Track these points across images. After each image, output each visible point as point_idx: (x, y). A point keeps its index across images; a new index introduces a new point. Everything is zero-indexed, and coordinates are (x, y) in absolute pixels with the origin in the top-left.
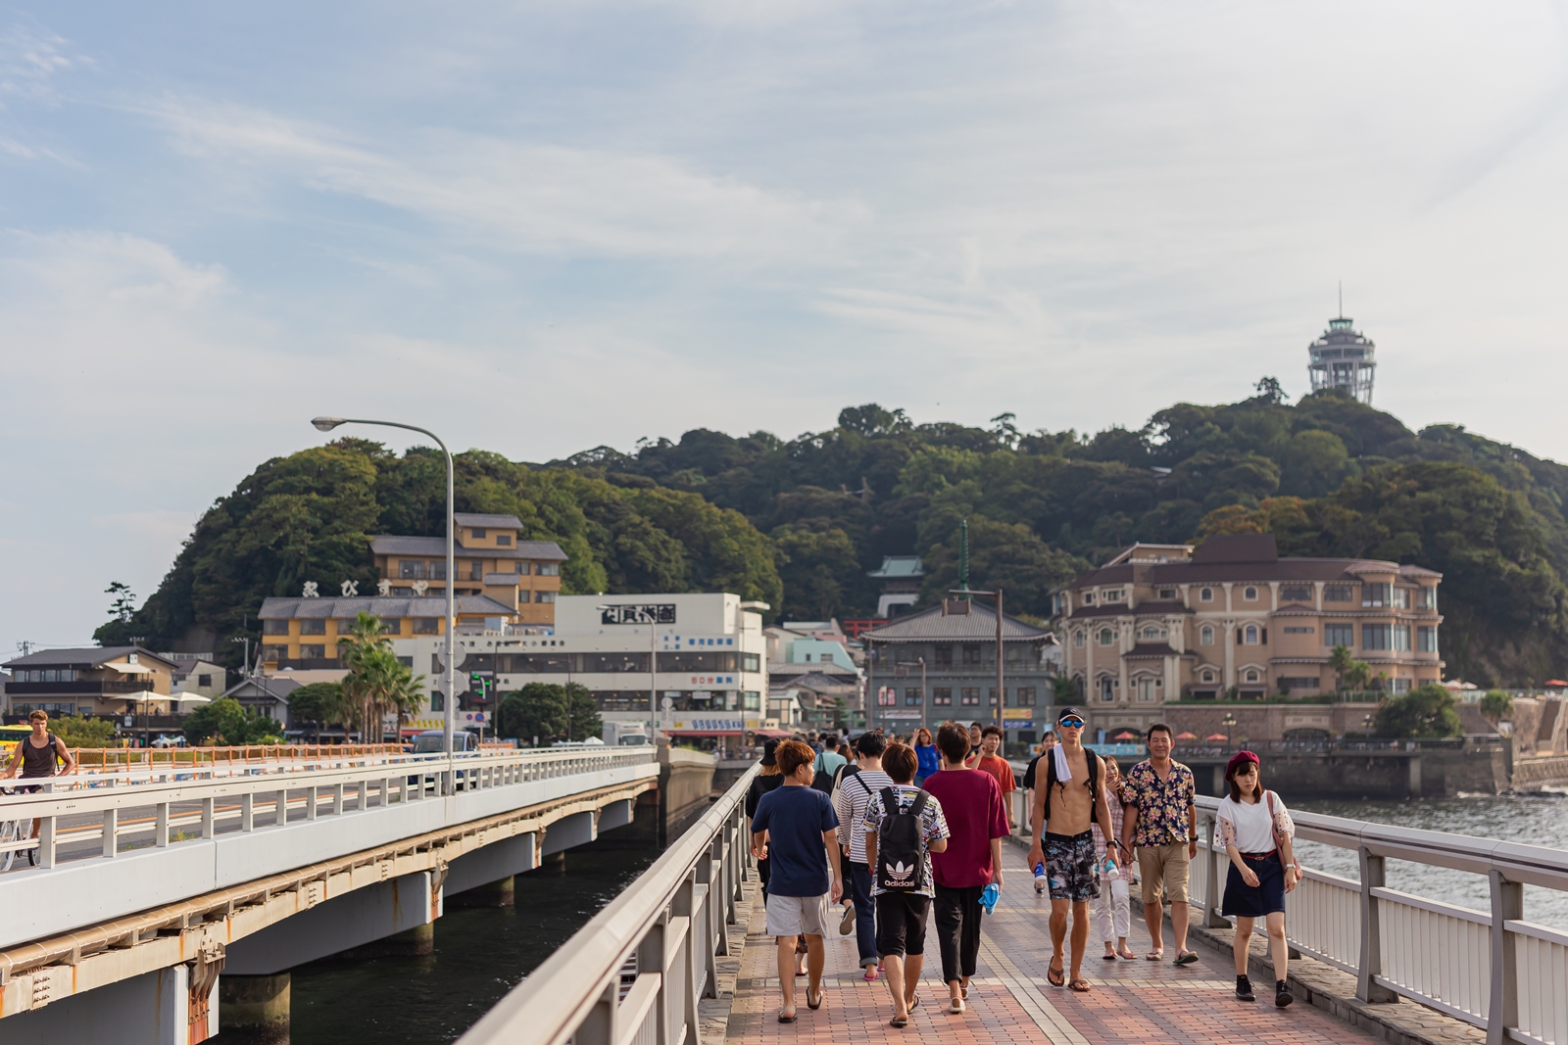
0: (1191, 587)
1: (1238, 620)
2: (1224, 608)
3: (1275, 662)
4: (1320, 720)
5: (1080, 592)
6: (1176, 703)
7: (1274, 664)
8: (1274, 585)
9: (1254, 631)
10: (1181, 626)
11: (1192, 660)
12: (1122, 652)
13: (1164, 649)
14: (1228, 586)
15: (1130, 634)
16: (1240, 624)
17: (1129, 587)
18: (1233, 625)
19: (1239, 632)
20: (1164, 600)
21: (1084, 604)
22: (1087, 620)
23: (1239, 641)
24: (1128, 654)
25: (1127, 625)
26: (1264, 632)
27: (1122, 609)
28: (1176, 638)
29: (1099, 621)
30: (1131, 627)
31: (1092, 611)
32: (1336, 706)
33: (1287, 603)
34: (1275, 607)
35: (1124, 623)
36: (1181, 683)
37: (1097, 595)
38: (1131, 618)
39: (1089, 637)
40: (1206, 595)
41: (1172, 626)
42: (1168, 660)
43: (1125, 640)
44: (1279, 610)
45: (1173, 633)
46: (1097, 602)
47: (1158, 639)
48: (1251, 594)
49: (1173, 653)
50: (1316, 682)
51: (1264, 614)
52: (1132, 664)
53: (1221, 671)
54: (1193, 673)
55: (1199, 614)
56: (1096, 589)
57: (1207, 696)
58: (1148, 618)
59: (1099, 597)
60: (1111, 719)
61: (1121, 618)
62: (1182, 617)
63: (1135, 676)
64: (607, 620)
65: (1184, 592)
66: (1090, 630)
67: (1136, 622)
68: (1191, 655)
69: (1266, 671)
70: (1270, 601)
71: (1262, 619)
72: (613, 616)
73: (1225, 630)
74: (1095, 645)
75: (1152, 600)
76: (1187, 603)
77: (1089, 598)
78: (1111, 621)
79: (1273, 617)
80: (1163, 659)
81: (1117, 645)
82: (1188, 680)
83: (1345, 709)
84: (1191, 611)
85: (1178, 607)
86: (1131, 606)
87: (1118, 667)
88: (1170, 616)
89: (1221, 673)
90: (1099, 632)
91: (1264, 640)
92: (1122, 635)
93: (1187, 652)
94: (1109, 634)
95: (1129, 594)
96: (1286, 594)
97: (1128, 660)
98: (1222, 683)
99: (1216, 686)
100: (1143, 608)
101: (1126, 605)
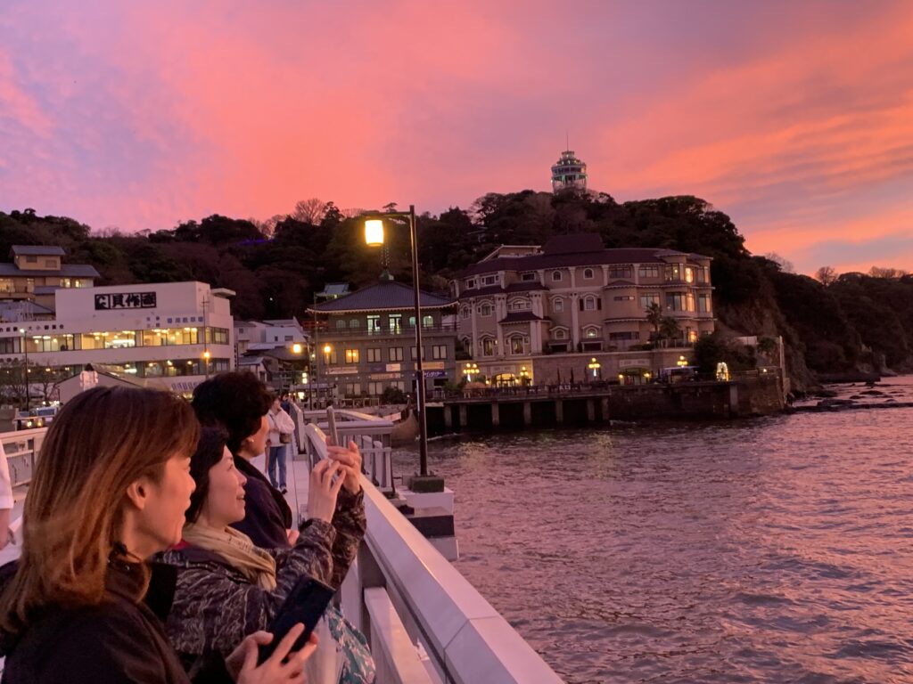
0: (546, 271)
1: (580, 293)
2: (570, 286)
3: (608, 322)
4: (643, 362)
5: (465, 280)
6: (539, 354)
7: (606, 323)
8: (605, 267)
9: (592, 301)
10: (540, 299)
11: (548, 324)
12: (499, 319)
13: (529, 316)
14: (572, 269)
15: (504, 307)
16: (581, 296)
17: (501, 273)
18: (577, 297)
19: (581, 302)
20: (526, 281)
21: (468, 288)
22: (471, 299)
23: (582, 308)
24: (503, 321)
25: (502, 301)
26: (599, 301)
27: (498, 289)
28: (538, 308)
29: (481, 298)
30: (504, 302)
31: (474, 293)
32: (654, 351)
33: (613, 280)
34: (606, 284)
35: (499, 299)
36: (542, 340)
37: (478, 281)
38: (504, 295)
39: (473, 311)
40: (557, 276)
41: (534, 299)
42: (533, 324)
43: (501, 310)
44: (609, 285)
45: (535, 304)
46: (478, 286)
47: (524, 308)
48: (589, 274)
49: (536, 318)
50: (637, 335)
51: (598, 288)
52: (506, 328)
53: (569, 331)
54: (550, 333)
55: (552, 291)
56: (477, 276)
57: (562, 349)
58: (517, 295)
59: (479, 282)
60: (492, 368)
61: (496, 295)
62: (541, 292)
63: (508, 336)
64: (99, 306)
65: (542, 276)
66: (473, 306)
67: (507, 298)
68: (549, 320)
69: (602, 329)
70: (603, 278)
71: (598, 292)
72: (104, 303)
73: (571, 301)
74: (477, 316)
75: (517, 281)
76: (543, 283)
77: (471, 284)
78: (489, 298)
79: (605, 290)
80: (529, 323)
81: (495, 315)
82: (547, 338)
83: (661, 353)
84: (546, 288)
85: (538, 286)
86: (503, 287)
87: (496, 331)
88: (532, 292)
89: (570, 332)
90: (480, 307)
91: (599, 307)
92: (498, 308)
93: (545, 318)
94: (488, 308)
95: (502, 278)
96: (614, 273)
97: (503, 325)
98: (570, 339)
99: (567, 341)
100: (511, 288)
101: (500, 287)
